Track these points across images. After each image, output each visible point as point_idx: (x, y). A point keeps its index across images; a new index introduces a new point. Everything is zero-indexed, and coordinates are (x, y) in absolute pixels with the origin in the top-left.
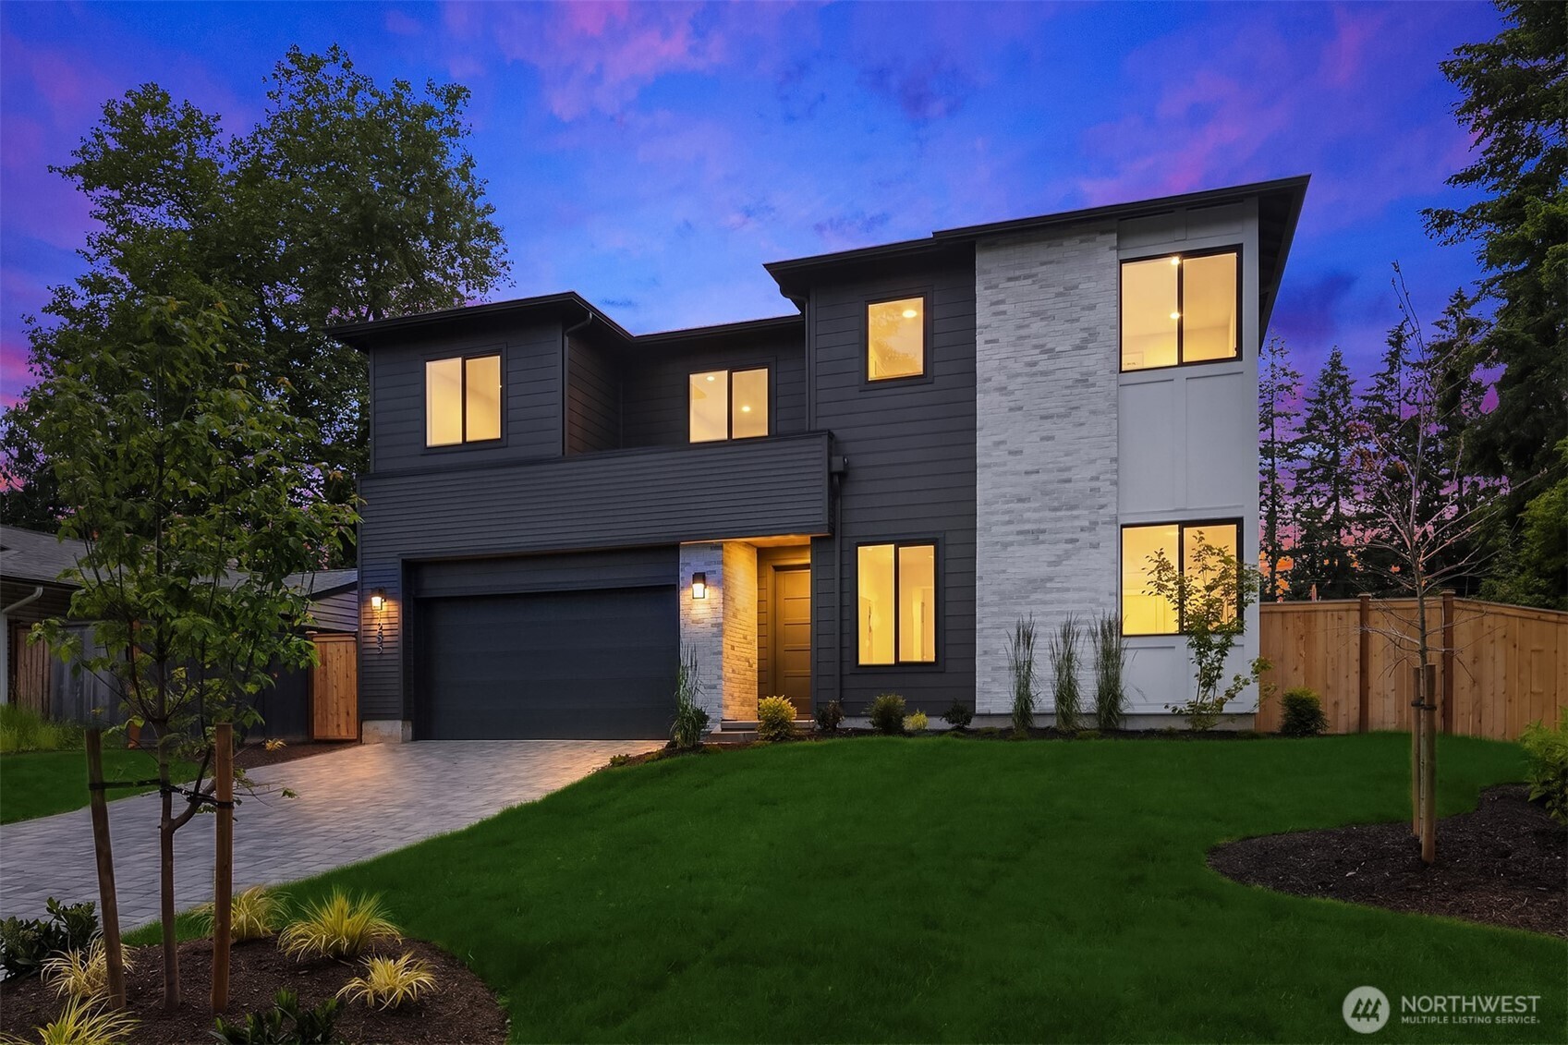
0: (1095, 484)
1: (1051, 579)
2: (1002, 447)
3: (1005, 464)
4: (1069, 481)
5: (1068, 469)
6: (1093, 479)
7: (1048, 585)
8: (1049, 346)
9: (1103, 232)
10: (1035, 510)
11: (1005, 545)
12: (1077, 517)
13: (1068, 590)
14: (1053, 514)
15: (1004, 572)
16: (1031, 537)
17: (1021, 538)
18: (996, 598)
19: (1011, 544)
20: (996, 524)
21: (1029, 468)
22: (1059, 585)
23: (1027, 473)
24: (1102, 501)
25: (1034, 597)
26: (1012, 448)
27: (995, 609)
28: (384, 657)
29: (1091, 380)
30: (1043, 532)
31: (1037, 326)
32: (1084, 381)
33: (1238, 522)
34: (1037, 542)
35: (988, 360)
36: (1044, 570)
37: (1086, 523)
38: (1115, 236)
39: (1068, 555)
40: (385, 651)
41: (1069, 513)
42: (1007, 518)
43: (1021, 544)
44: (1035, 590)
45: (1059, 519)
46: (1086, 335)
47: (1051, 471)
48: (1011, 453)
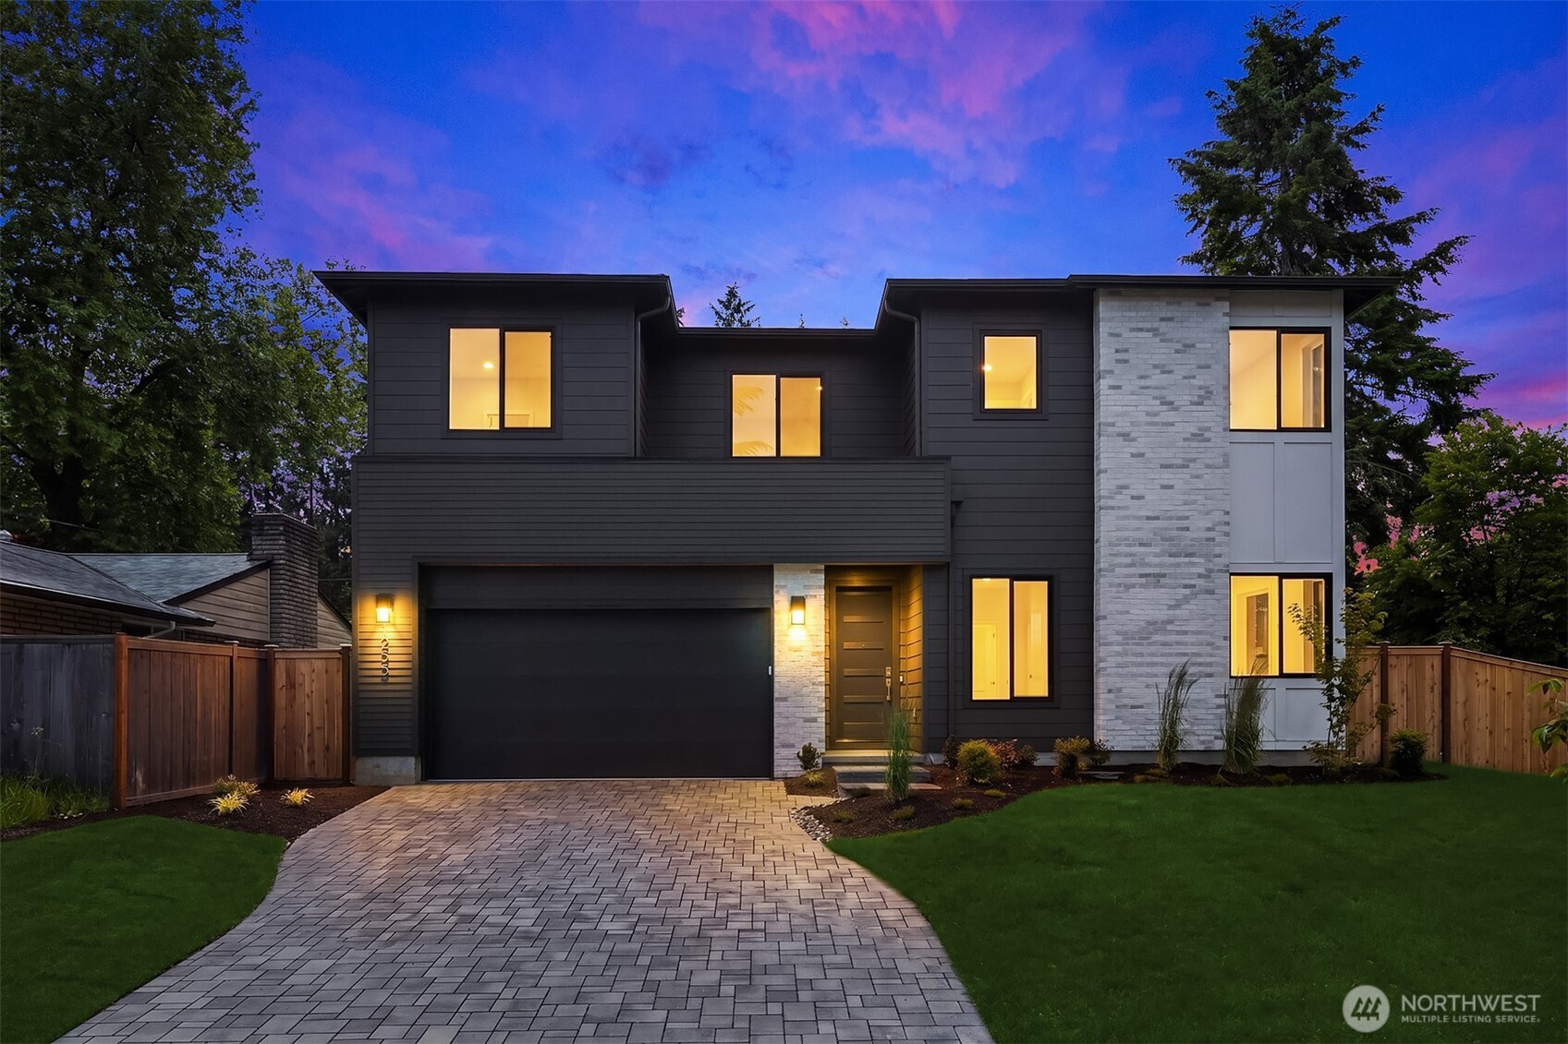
0: (1211, 534)
1: (1170, 622)
2: (1124, 491)
3: (1127, 508)
4: (1188, 529)
5: (1187, 518)
6: (1208, 529)
7: (1169, 627)
8: (1170, 398)
9: (1218, 299)
10: (1156, 555)
11: (1128, 587)
12: (1194, 564)
13: (1185, 633)
14: (1172, 560)
15: (1127, 612)
16: (1151, 579)
17: (1143, 580)
18: (1119, 638)
19: (1133, 586)
20: (1120, 565)
21: (1150, 514)
22: (1179, 629)
23: (1148, 518)
24: (1218, 550)
25: (1156, 638)
26: (1135, 493)
27: (1118, 648)
28: (391, 680)
29: (1207, 435)
30: (1164, 576)
31: (1157, 379)
32: (1199, 436)
33: (1328, 577)
34: (1157, 585)
35: (1111, 404)
36: (1164, 614)
37: (1202, 571)
38: (1227, 304)
39: (1186, 599)
40: (391, 673)
41: (1187, 560)
42: (1128, 560)
43: (1142, 586)
44: (1156, 632)
45: (1178, 565)
46: (1202, 392)
47: (1171, 518)
48: (1133, 498)
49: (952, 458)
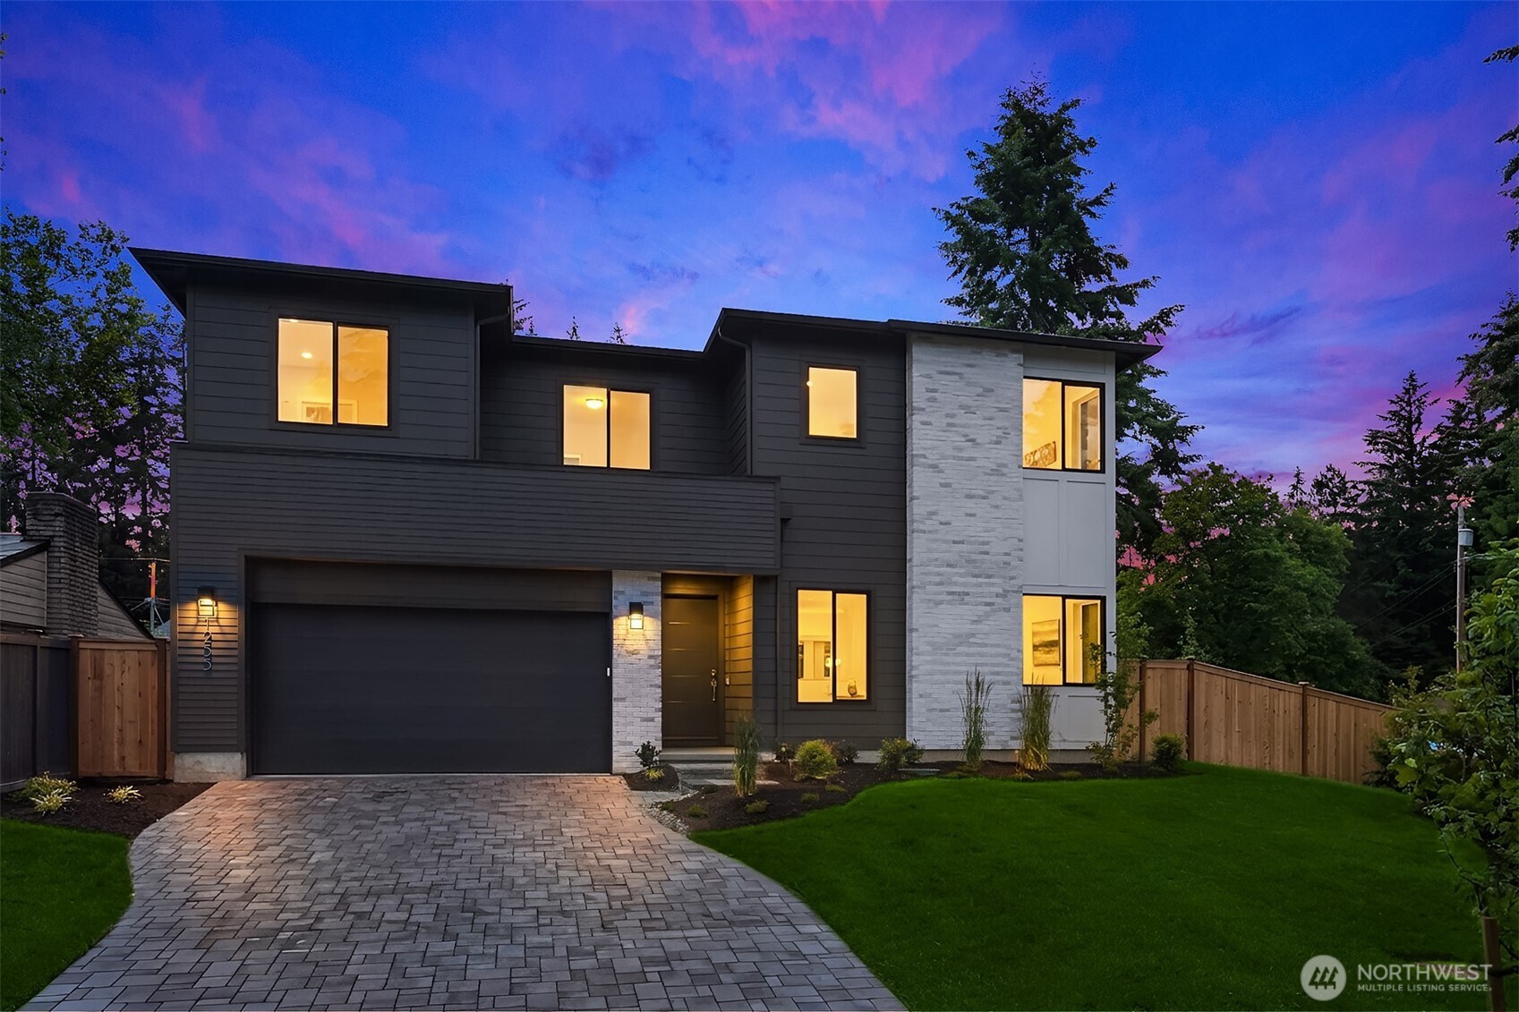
0: (1007, 559)
1: (973, 635)
2: (934, 517)
3: (936, 531)
4: (987, 553)
5: (987, 543)
6: (1006, 554)
7: (972, 640)
8: (972, 437)
9: (1015, 351)
10: (961, 575)
11: (938, 603)
12: (993, 585)
13: (986, 645)
14: (974, 580)
15: (936, 626)
16: (956, 597)
17: (950, 597)
18: (929, 648)
19: (941, 602)
20: (930, 583)
21: (956, 539)
22: (980, 641)
23: (954, 542)
24: (1013, 573)
25: (960, 649)
26: (943, 520)
27: (929, 658)
28: (214, 675)
29: (1005, 470)
30: (967, 594)
31: (962, 418)
32: (998, 471)
33: (1103, 599)
34: (962, 602)
35: (924, 437)
36: (969, 628)
37: (1000, 591)
38: (1022, 356)
39: (987, 615)
40: (215, 668)
41: (987, 580)
42: (937, 579)
43: (949, 602)
44: (961, 644)
45: (980, 585)
46: (1000, 433)
47: (971, 543)
48: (941, 523)
49: (782, 478)
